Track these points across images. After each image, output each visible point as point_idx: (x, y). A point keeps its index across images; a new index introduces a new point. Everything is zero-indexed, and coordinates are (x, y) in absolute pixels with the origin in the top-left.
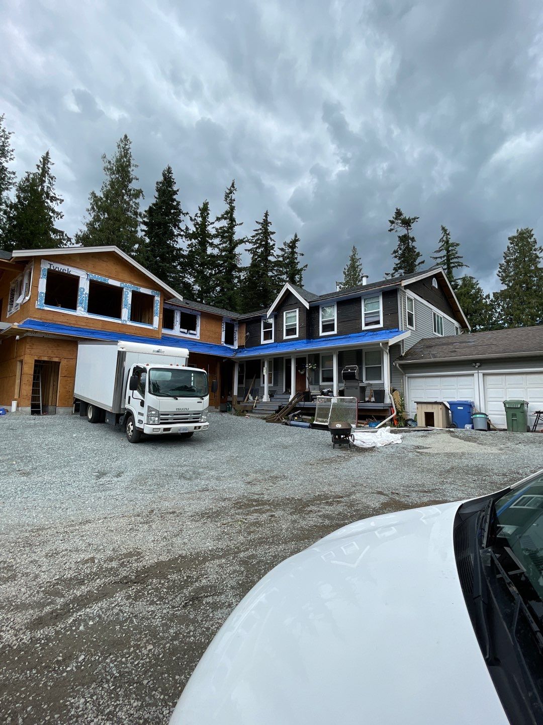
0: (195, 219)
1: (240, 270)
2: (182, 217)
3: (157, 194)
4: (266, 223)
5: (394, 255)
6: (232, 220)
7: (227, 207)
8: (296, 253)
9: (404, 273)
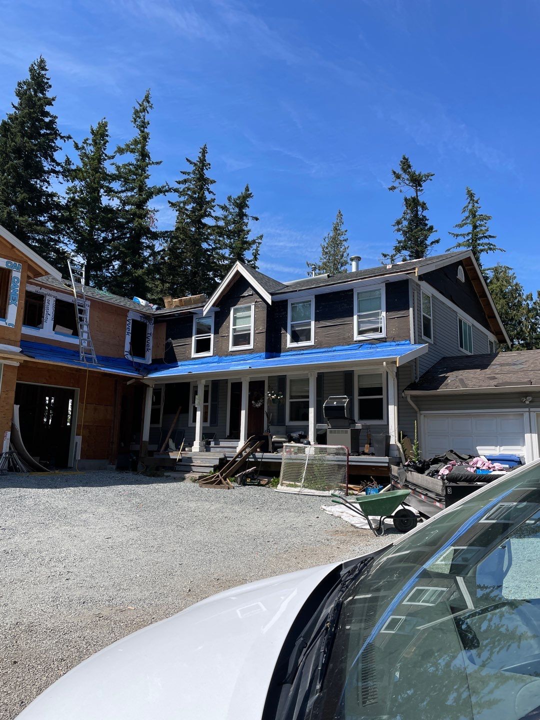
0: (83, 148)
1: (155, 236)
2: (59, 142)
3: (17, 101)
4: (202, 164)
5: (396, 227)
6: (144, 155)
7: (136, 134)
8: (246, 215)
9: (410, 256)
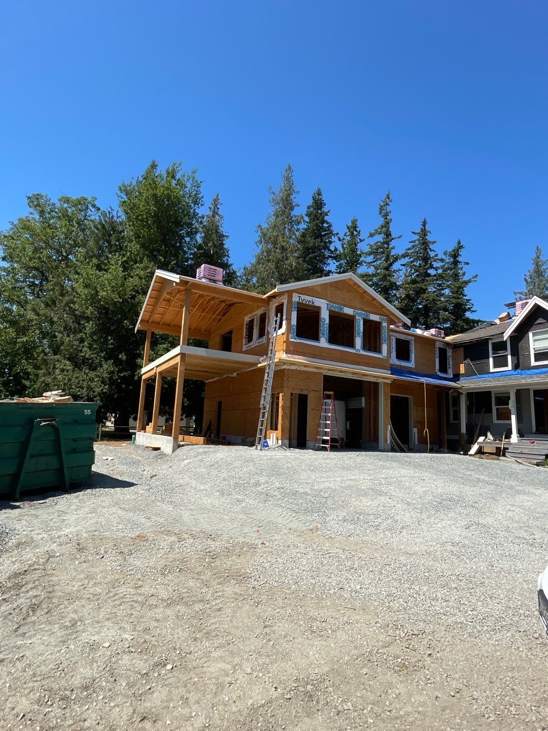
0: (344, 239)
1: (397, 288)
2: (332, 238)
3: (308, 219)
4: (424, 233)
6: (388, 234)
7: (381, 221)
8: (460, 262)
